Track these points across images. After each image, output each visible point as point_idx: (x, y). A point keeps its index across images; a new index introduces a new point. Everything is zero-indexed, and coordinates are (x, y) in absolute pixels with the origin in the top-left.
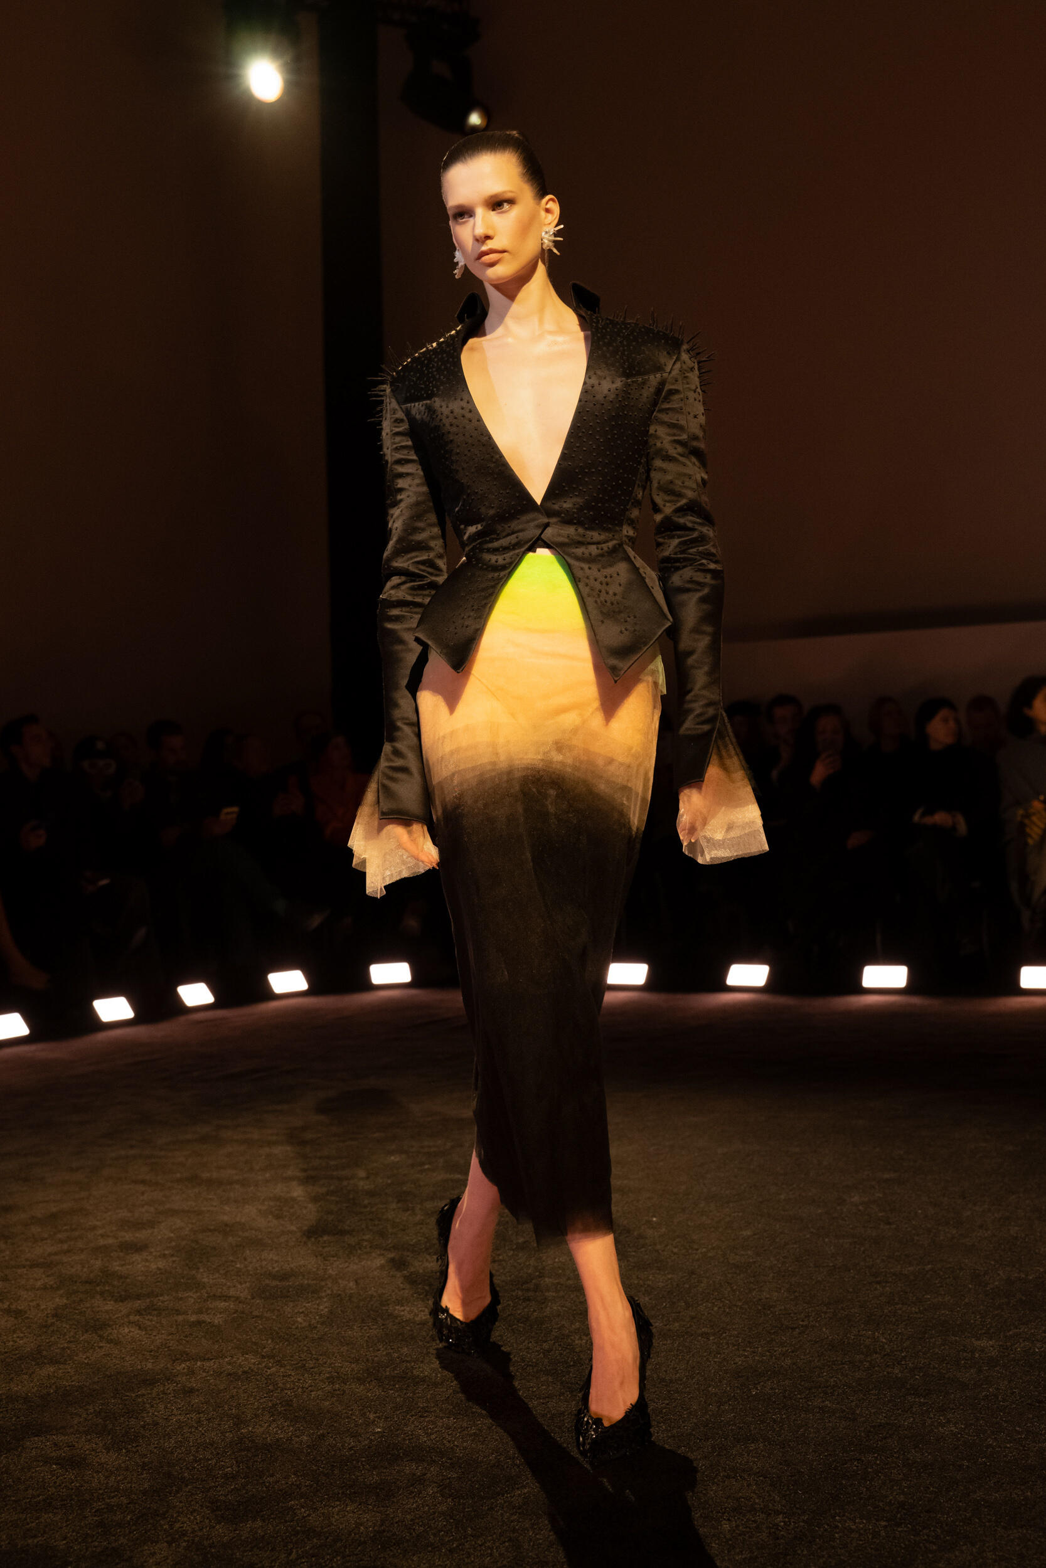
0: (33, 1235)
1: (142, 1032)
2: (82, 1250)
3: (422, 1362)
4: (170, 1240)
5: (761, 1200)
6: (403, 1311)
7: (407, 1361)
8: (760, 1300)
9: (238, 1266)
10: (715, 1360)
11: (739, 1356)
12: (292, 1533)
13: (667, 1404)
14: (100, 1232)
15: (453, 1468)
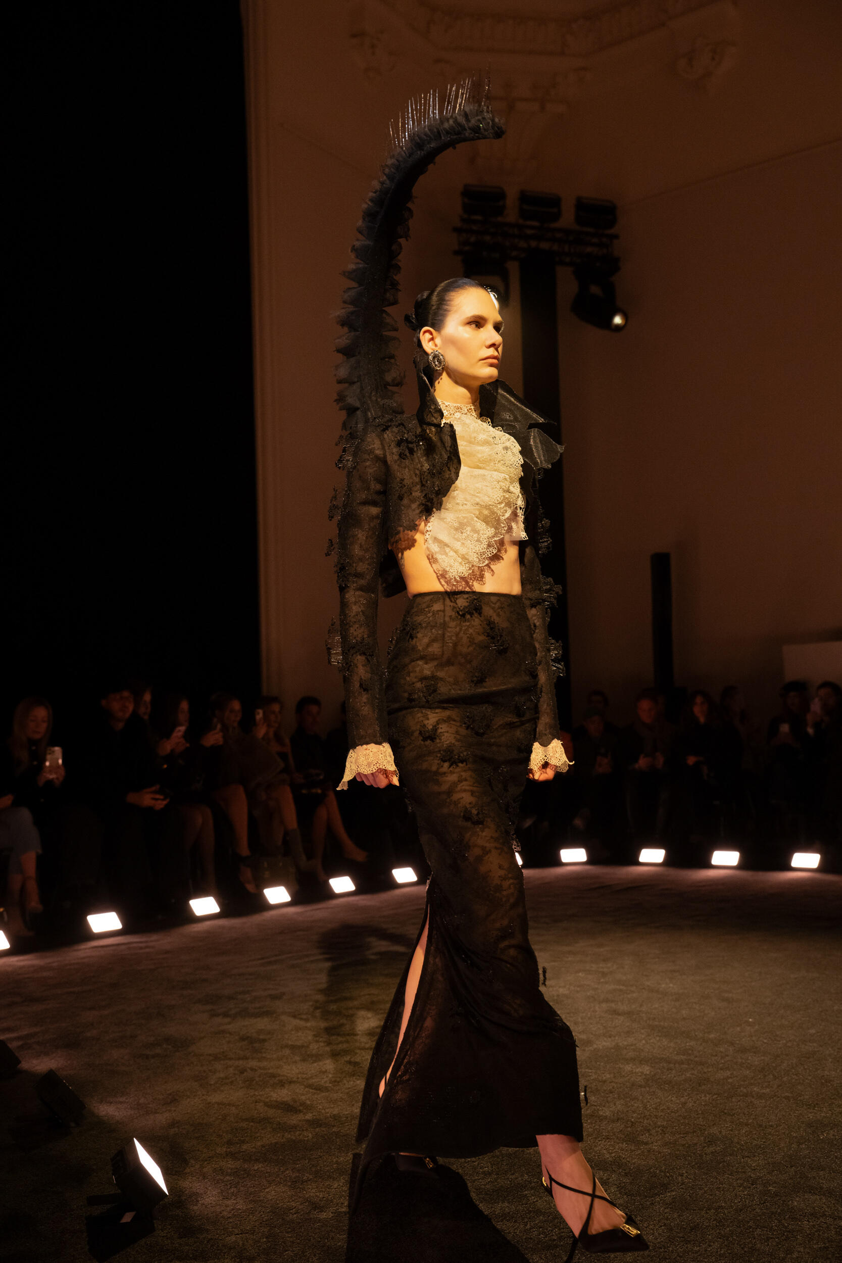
3: (604, 1106)
5: (820, 1009)
6: (591, 1072)
7: (595, 1106)
8: (823, 1076)
10: (795, 1114)
11: (811, 1113)
12: (527, 1212)
13: (764, 1142)
15: (626, 1175)
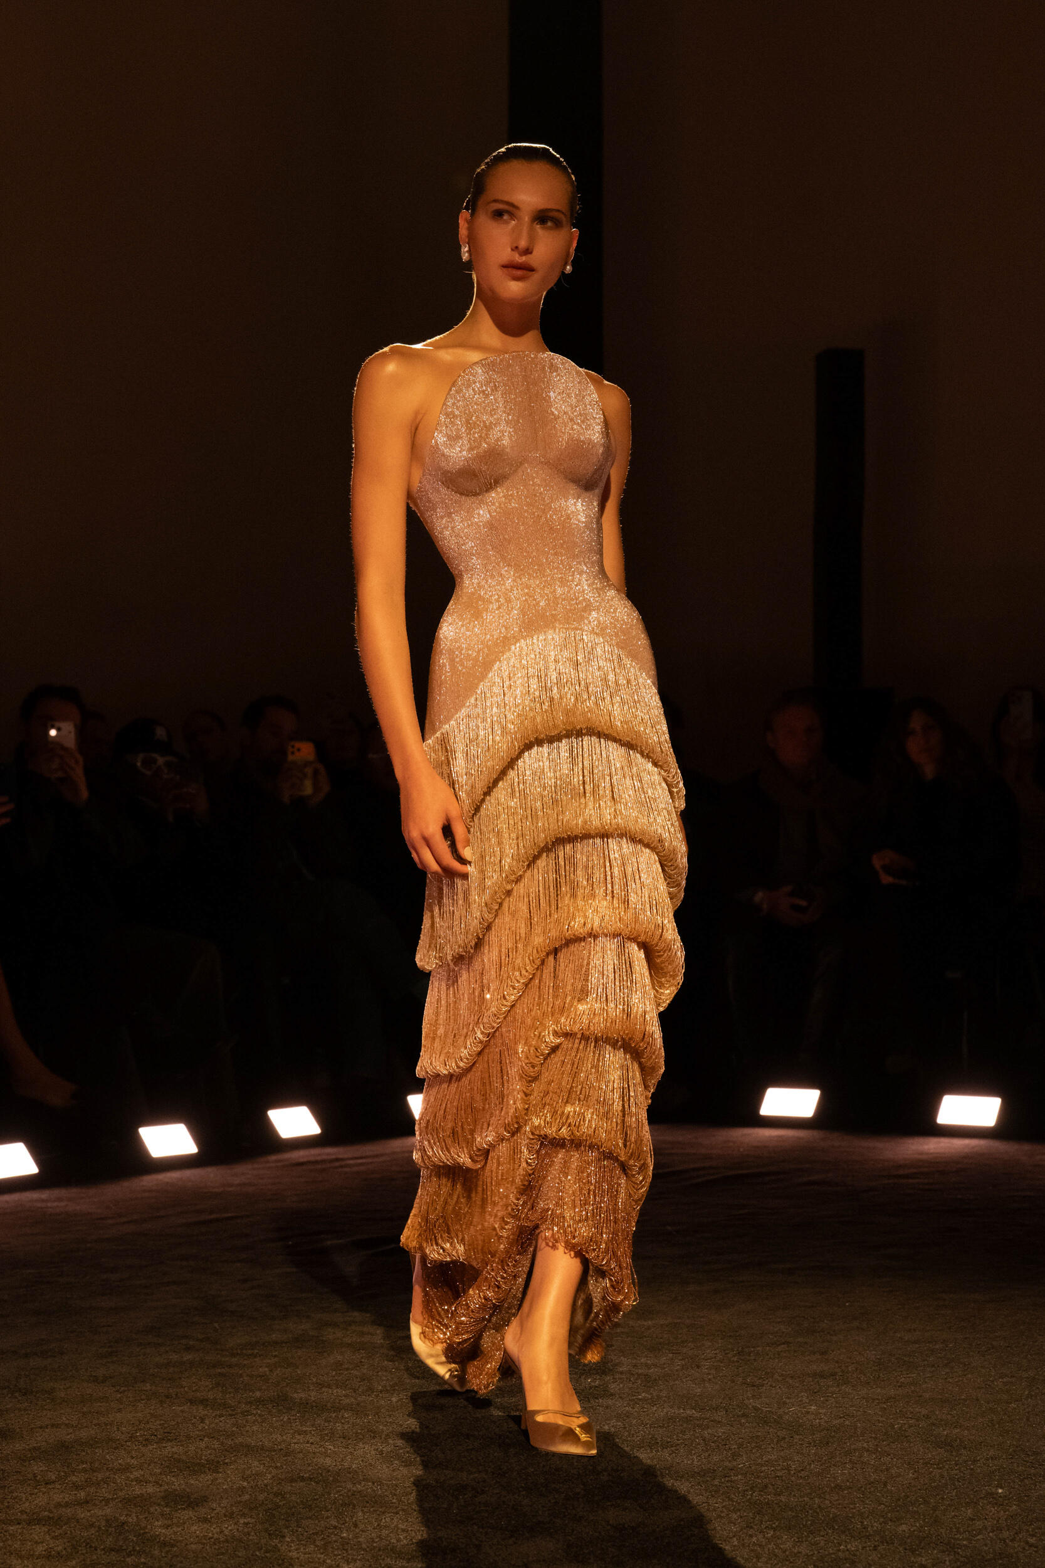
0: (35, 1476)
1: (211, 1176)
2: (107, 1501)
4: (242, 1490)
9: (345, 1535)
14: (136, 1474)
